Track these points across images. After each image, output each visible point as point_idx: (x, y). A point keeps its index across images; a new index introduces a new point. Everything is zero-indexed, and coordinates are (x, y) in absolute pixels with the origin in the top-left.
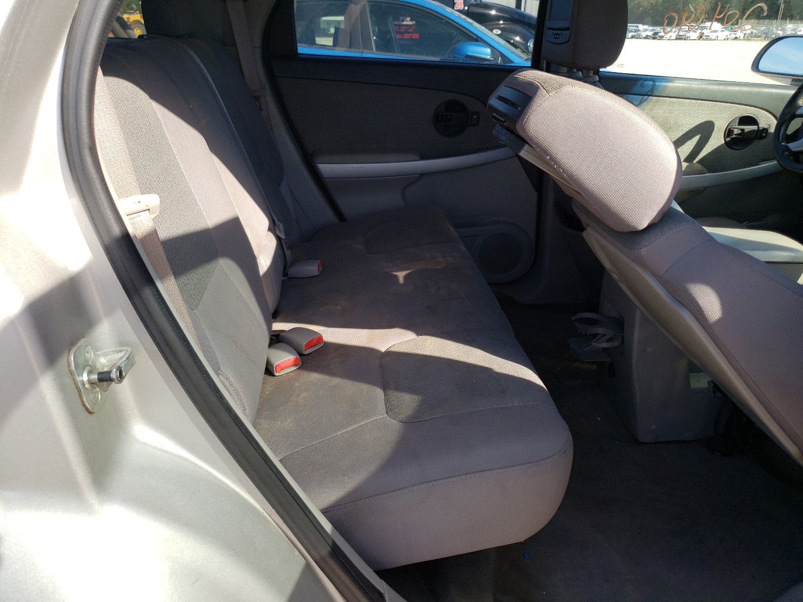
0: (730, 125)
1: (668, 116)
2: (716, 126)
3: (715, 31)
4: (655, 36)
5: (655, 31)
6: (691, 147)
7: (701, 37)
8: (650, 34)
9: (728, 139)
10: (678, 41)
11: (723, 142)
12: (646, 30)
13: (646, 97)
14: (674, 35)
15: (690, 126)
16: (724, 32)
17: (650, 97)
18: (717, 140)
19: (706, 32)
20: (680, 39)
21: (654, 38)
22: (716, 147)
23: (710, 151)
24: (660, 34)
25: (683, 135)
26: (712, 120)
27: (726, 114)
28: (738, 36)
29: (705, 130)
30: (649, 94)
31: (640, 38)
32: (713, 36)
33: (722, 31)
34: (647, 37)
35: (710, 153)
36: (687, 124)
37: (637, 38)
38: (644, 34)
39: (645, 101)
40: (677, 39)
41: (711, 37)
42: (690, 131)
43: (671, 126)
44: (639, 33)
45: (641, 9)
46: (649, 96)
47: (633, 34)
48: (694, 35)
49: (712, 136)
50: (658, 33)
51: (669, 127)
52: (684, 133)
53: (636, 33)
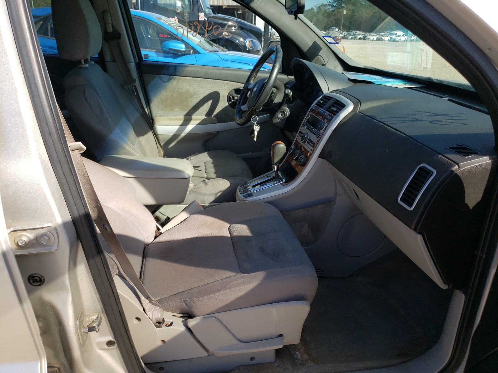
0: (229, 94)
1: (189, 88)
2: (221, 95)
3: (399, 36)
4: (364, 38)
5: (365, 35)
6: (208, 107)
7: (391, 40)
8: (362, 36)
9: (230, 103)
10: (378, 41)
11: (228, 104)
12: (359, 34)
13: (172, 77)
14: (375, 38)
15: (204, 94)
16: (404, 37)
17: (175, 76)
18: (223, 104)
19: (394, 37)
20: (379, 40)
21: (364, 39)
22: (224, 107)
23: (221, 110)
24: (367, 37)
25: (201, 100)
26: (218, 91)
27: (225, 87)
28: (412, 39)
29: (214, 97)
30: (173, 74)
31: (357, 39)
32: (398, 39)
33: (403, 36)
34: (360, 39)
35: (221, 111)
36: (202, 93)
37: (355, 39)
38: (359, 37)
39: (171, 79)
40: (377, 40)
41: (397, 39)
42: (205, 97)
43: (192, 94)
44: (355, 36)
45: (358, 22)
46: (173, 76)
47: (352, 36)
48: (387, 39)
49: (220, 100)
50: (366, 36)
51: (191, 95)
52: (202, 98)
53: (353, 36)
